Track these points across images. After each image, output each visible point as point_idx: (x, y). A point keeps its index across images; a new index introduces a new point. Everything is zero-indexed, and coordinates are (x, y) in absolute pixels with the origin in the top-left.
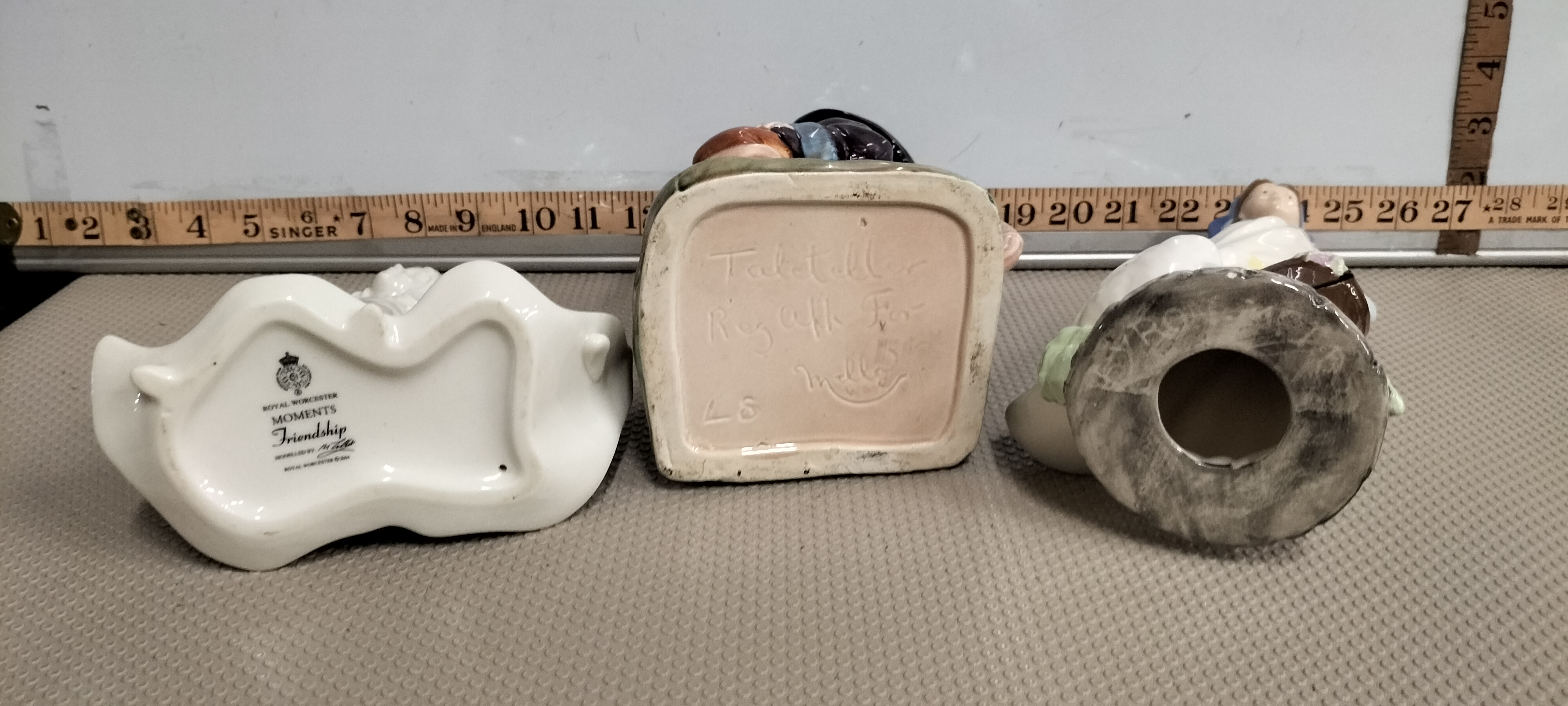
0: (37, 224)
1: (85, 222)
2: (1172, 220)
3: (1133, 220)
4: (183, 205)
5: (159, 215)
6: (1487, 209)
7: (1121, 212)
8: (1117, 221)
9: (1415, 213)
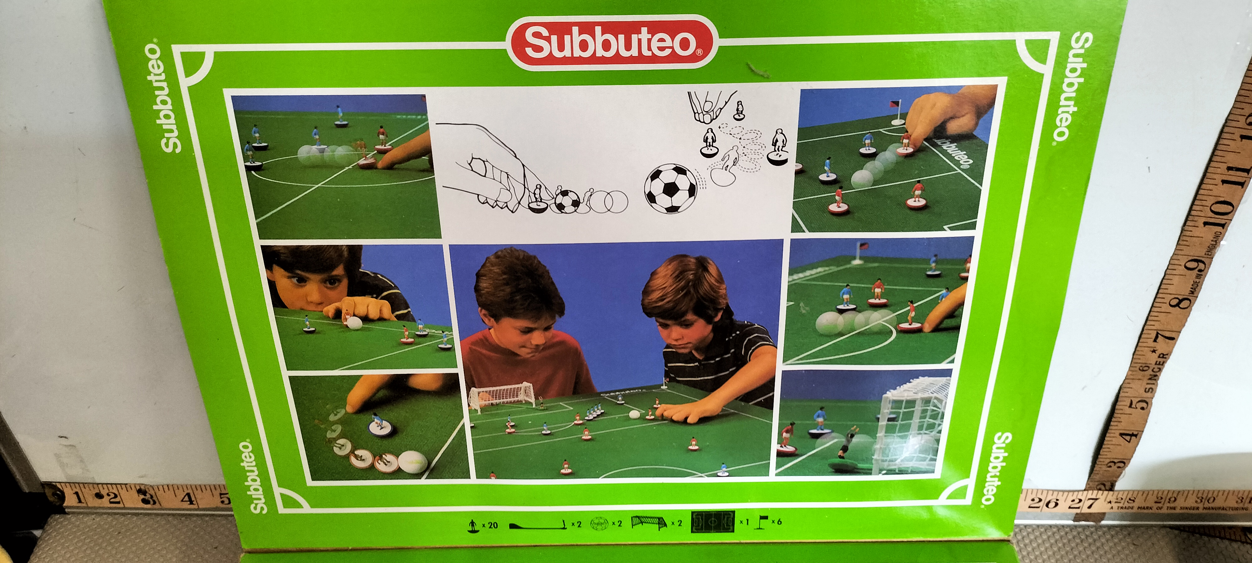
0: (75, 496)
1: (108, 495)
4: (176, 488)
5: (160, 494)
6: (1110, 502)
9: (1057, 504)
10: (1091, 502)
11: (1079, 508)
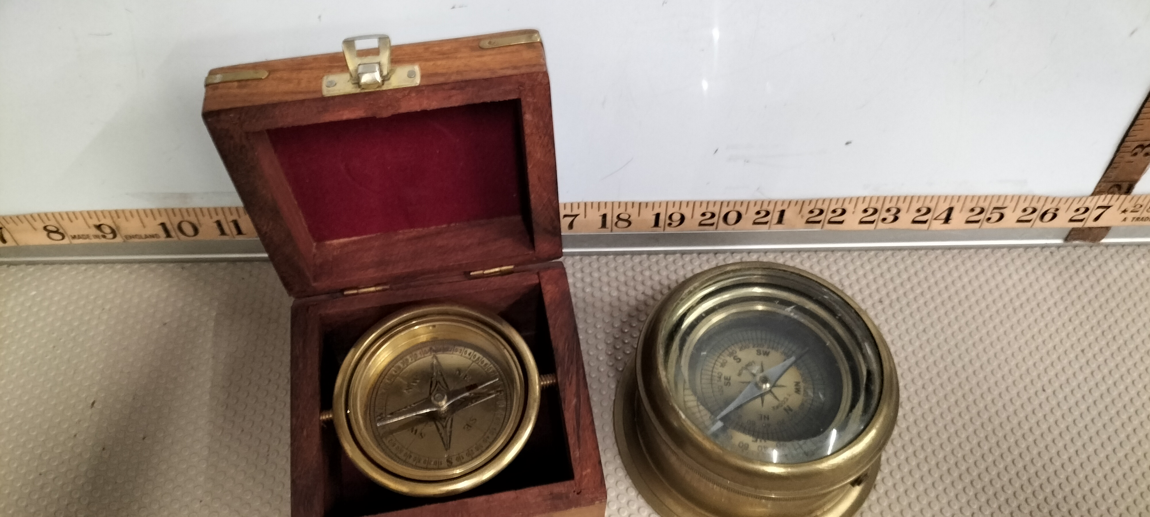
2: (819, 222)
3: (780, 221)
6: (1124, 211)
7: (769, 217)
8: (766, 223)
9: (1055, 216)
10: (1100, 211)
11: (1081, 220)
